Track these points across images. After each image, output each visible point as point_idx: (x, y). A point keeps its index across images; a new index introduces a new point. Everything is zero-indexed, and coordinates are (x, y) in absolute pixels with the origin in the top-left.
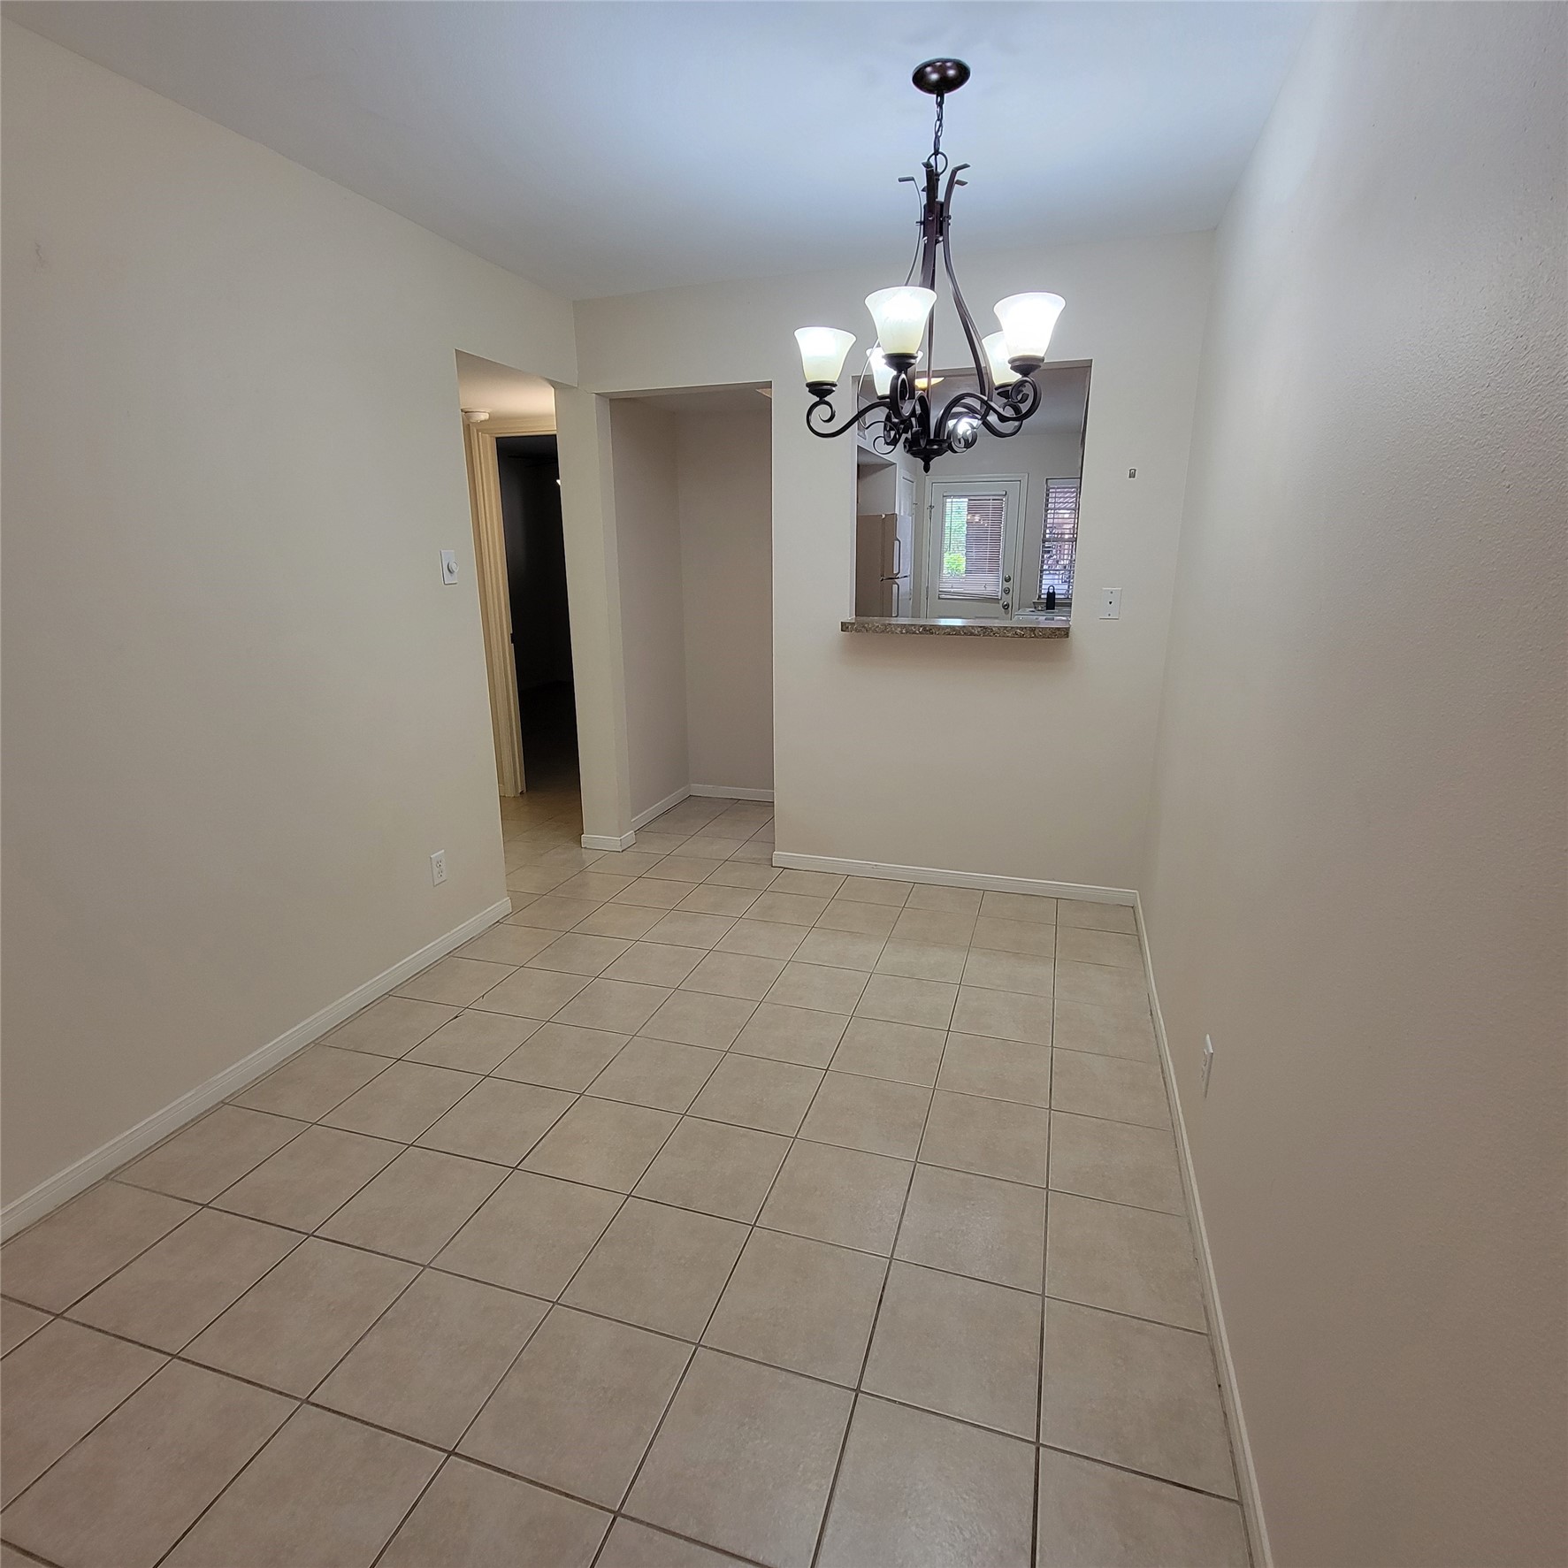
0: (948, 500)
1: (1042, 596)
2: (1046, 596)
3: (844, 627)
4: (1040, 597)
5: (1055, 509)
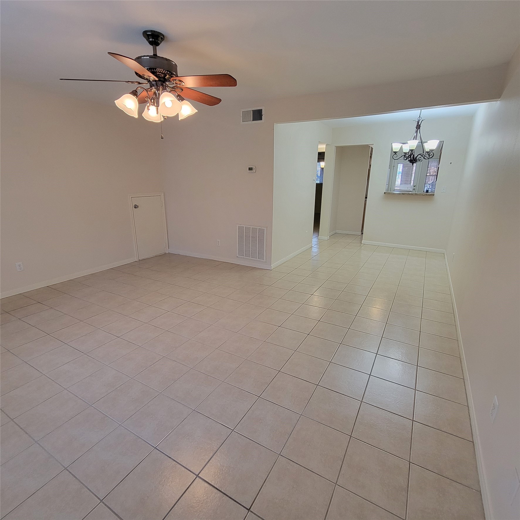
0: (399, 164)
1: (425, 191)
2: (426, 191)
3: (385, 193)
4: (424, 191)
5: (430, 167)
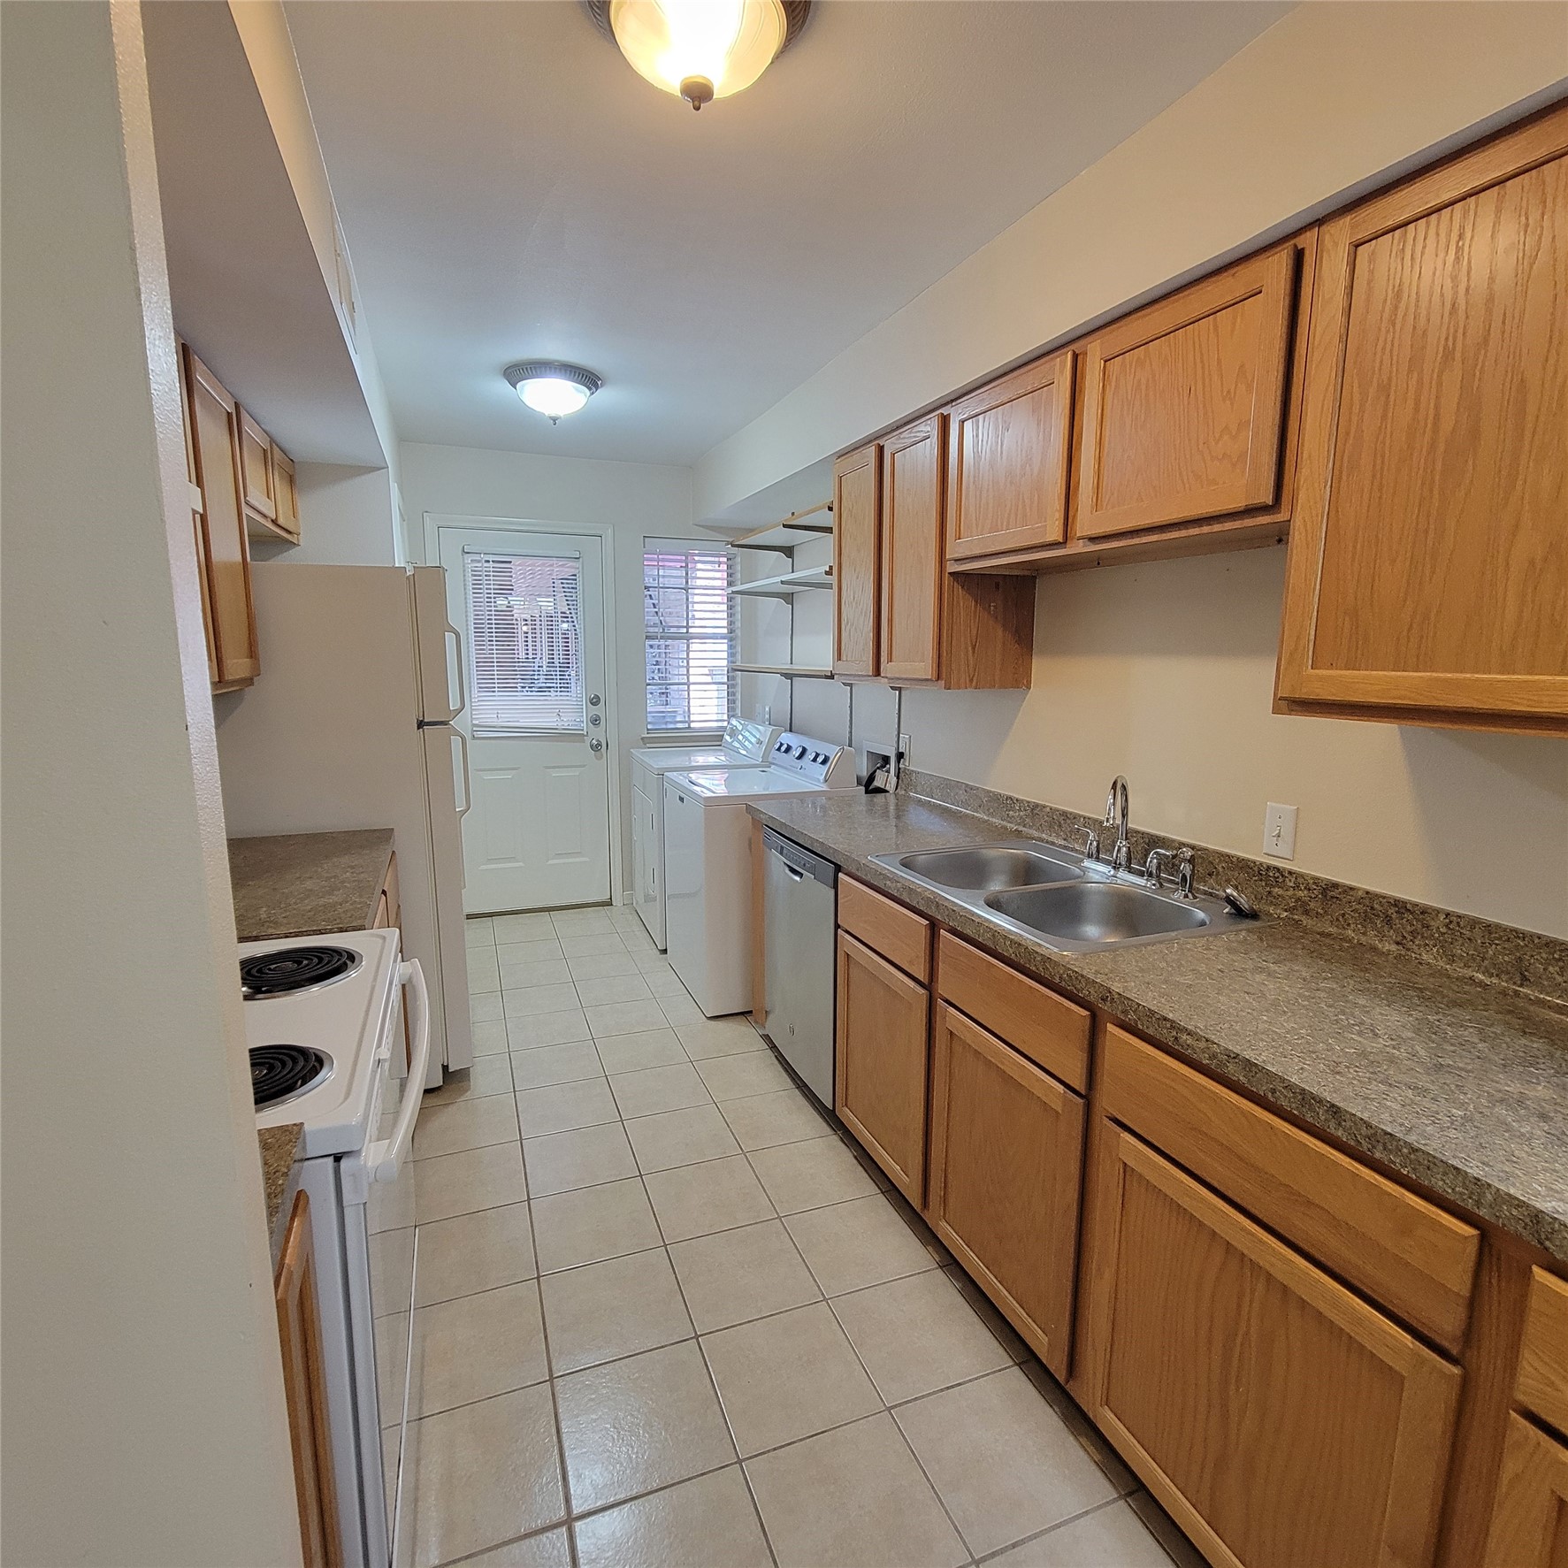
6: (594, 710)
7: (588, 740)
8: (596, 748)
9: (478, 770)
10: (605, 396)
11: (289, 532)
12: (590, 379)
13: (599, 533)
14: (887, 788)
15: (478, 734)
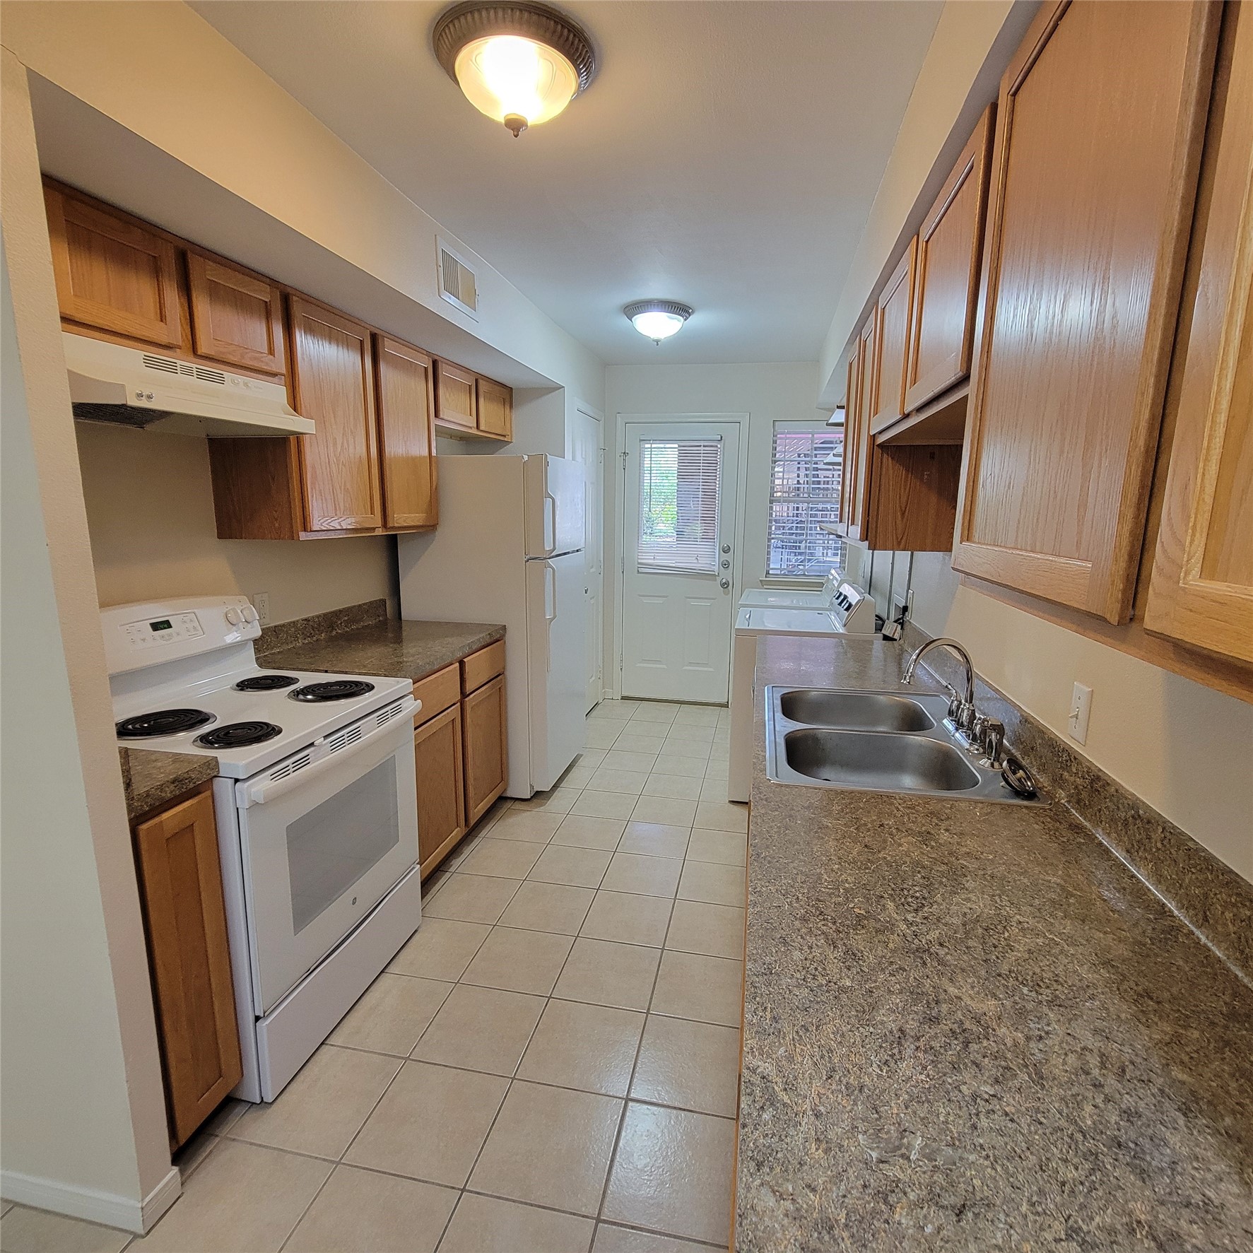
0: (647, 446)
6: (725, 557)
7: (719, 579)
8: (725, 585)
9: (640, 596)
10: (696, 320)
11: (504, 436)
12: (681, 309)
13: (738, 420)
14: (895, 637)
15: (640, 570)
